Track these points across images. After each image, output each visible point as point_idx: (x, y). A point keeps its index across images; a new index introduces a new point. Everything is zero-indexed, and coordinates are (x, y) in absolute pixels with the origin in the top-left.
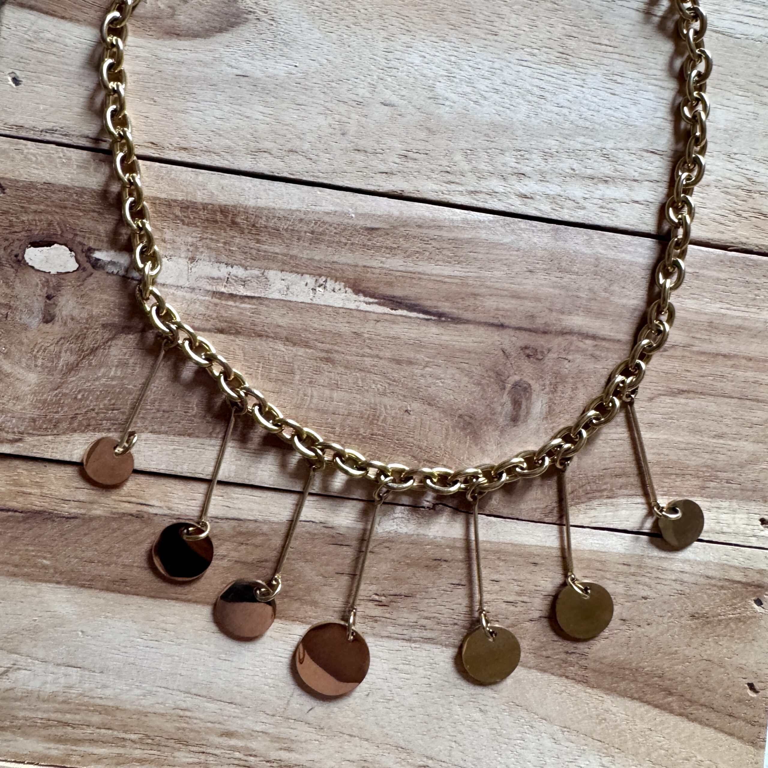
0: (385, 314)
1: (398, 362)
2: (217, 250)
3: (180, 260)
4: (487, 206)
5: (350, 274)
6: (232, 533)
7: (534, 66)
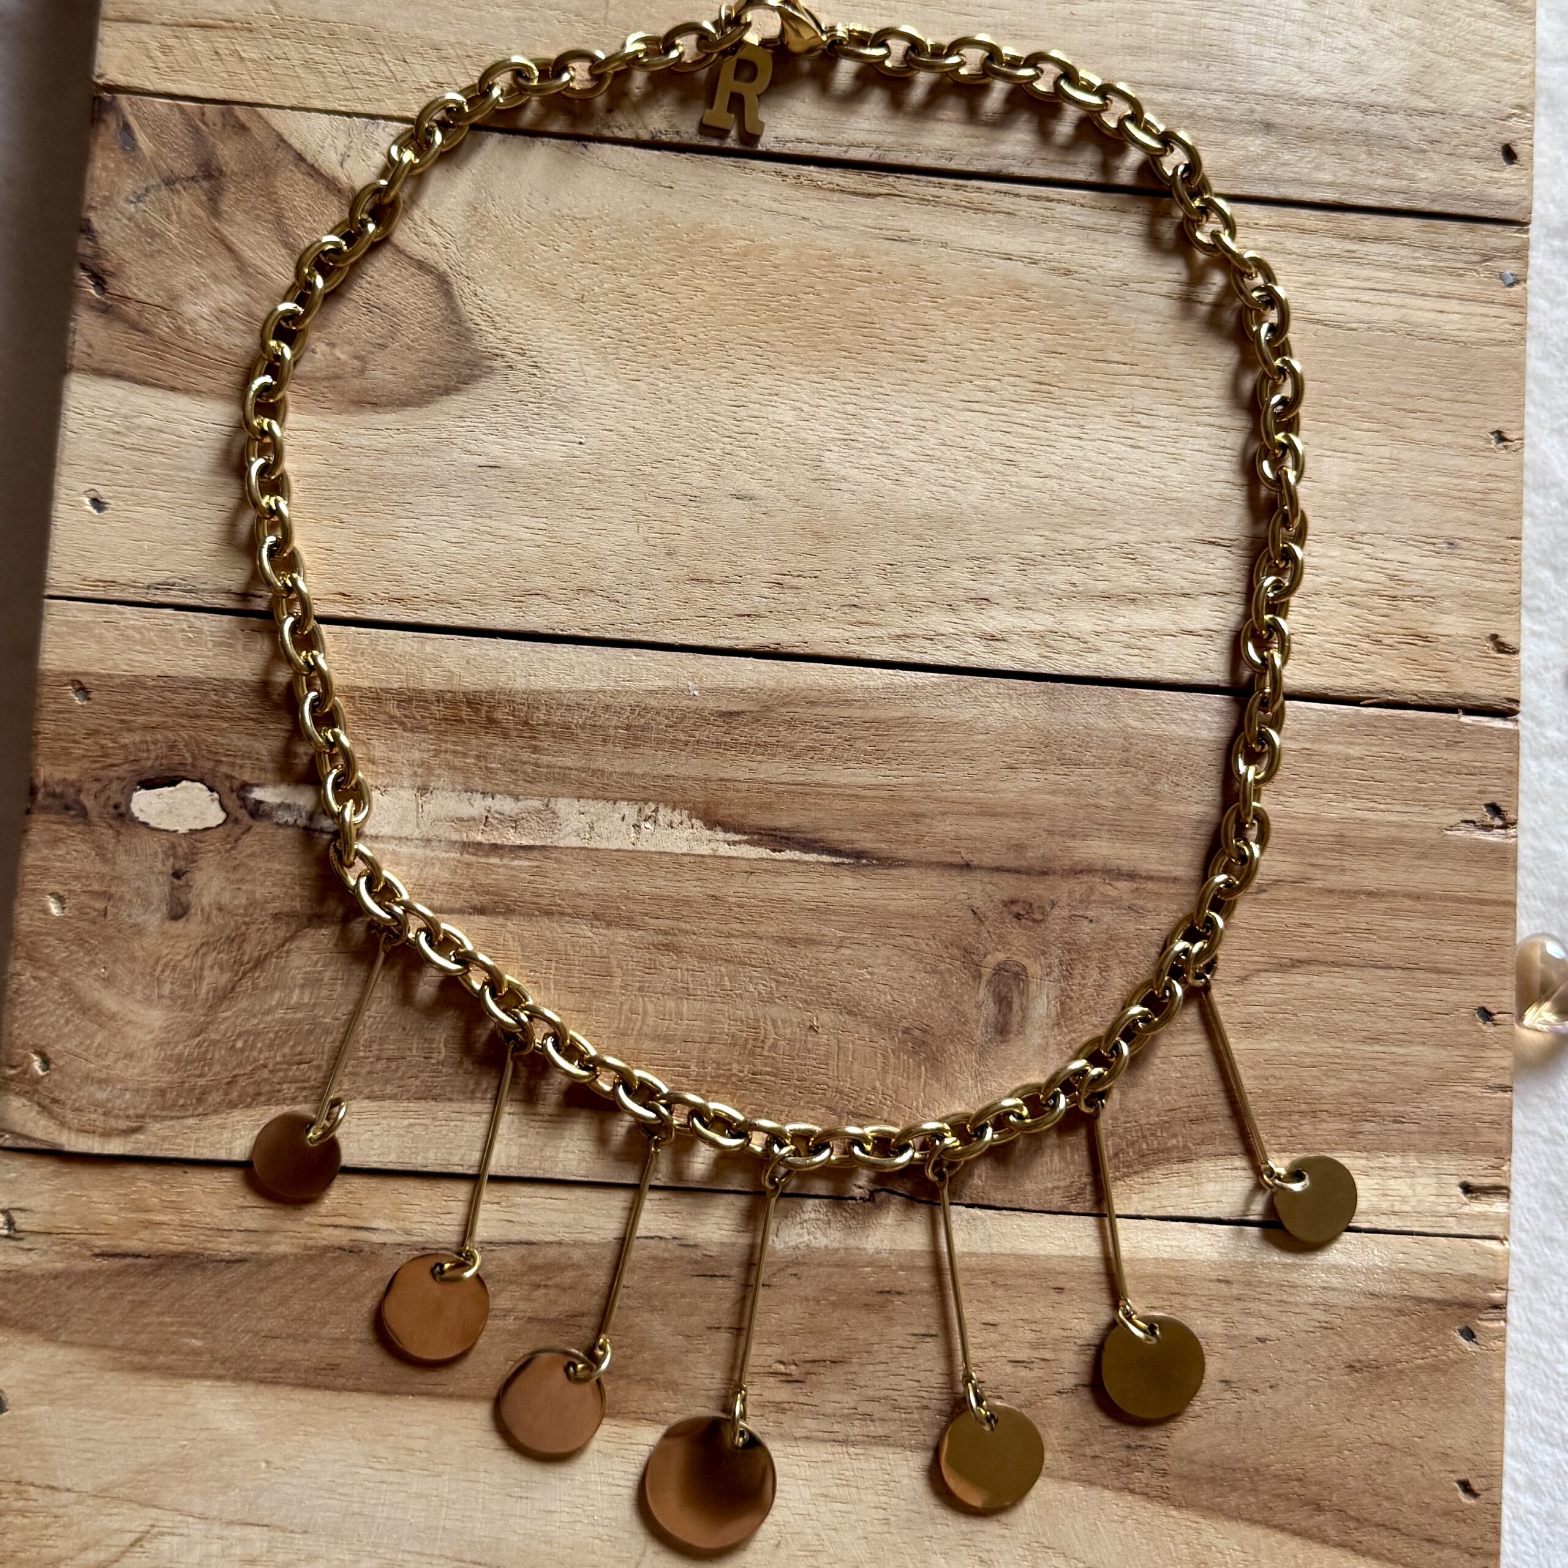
0: (762, 859)
1: (792, 942)
2: (465, 771)
3: (402, 793)
4: (928, 659)
5: (698, 795)
6: (519, 1267)
7: (992, 409)
